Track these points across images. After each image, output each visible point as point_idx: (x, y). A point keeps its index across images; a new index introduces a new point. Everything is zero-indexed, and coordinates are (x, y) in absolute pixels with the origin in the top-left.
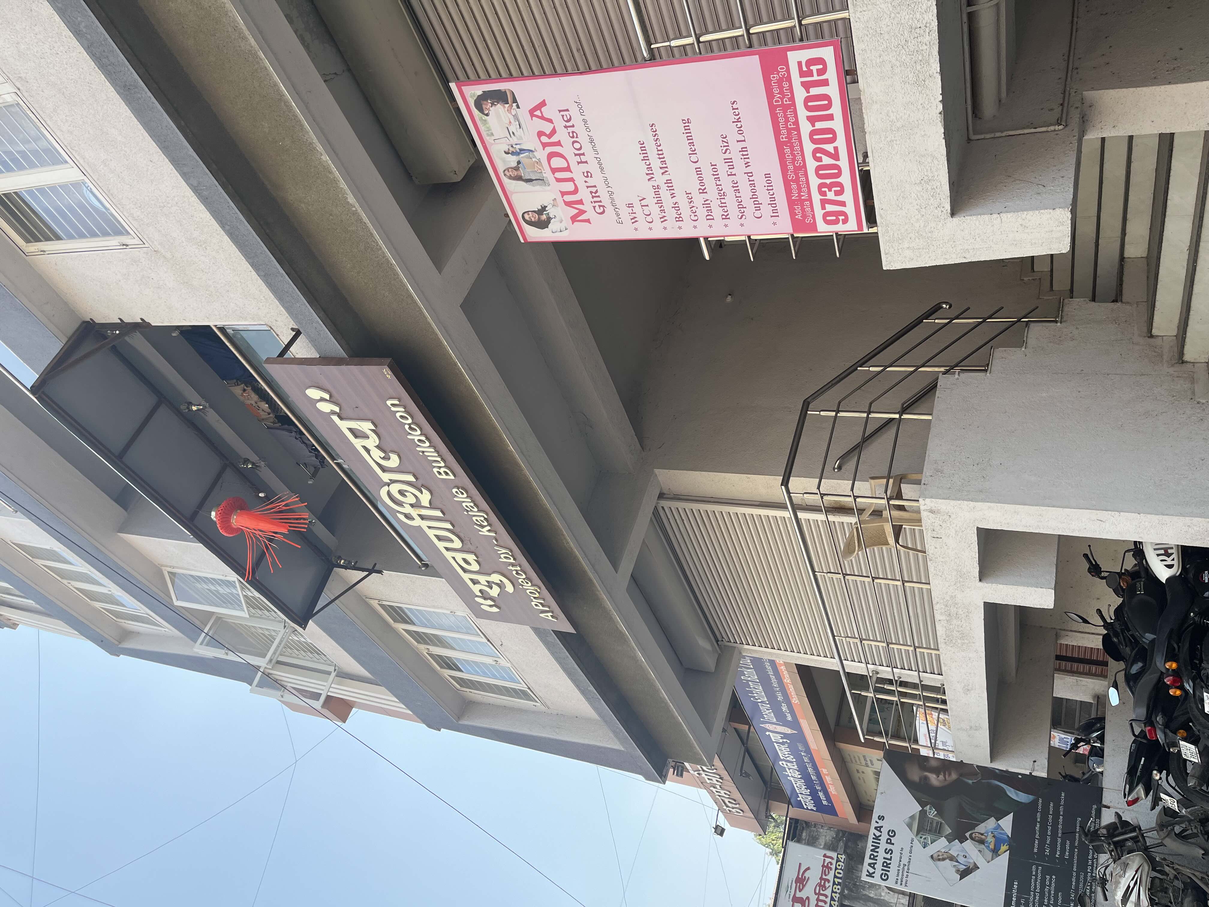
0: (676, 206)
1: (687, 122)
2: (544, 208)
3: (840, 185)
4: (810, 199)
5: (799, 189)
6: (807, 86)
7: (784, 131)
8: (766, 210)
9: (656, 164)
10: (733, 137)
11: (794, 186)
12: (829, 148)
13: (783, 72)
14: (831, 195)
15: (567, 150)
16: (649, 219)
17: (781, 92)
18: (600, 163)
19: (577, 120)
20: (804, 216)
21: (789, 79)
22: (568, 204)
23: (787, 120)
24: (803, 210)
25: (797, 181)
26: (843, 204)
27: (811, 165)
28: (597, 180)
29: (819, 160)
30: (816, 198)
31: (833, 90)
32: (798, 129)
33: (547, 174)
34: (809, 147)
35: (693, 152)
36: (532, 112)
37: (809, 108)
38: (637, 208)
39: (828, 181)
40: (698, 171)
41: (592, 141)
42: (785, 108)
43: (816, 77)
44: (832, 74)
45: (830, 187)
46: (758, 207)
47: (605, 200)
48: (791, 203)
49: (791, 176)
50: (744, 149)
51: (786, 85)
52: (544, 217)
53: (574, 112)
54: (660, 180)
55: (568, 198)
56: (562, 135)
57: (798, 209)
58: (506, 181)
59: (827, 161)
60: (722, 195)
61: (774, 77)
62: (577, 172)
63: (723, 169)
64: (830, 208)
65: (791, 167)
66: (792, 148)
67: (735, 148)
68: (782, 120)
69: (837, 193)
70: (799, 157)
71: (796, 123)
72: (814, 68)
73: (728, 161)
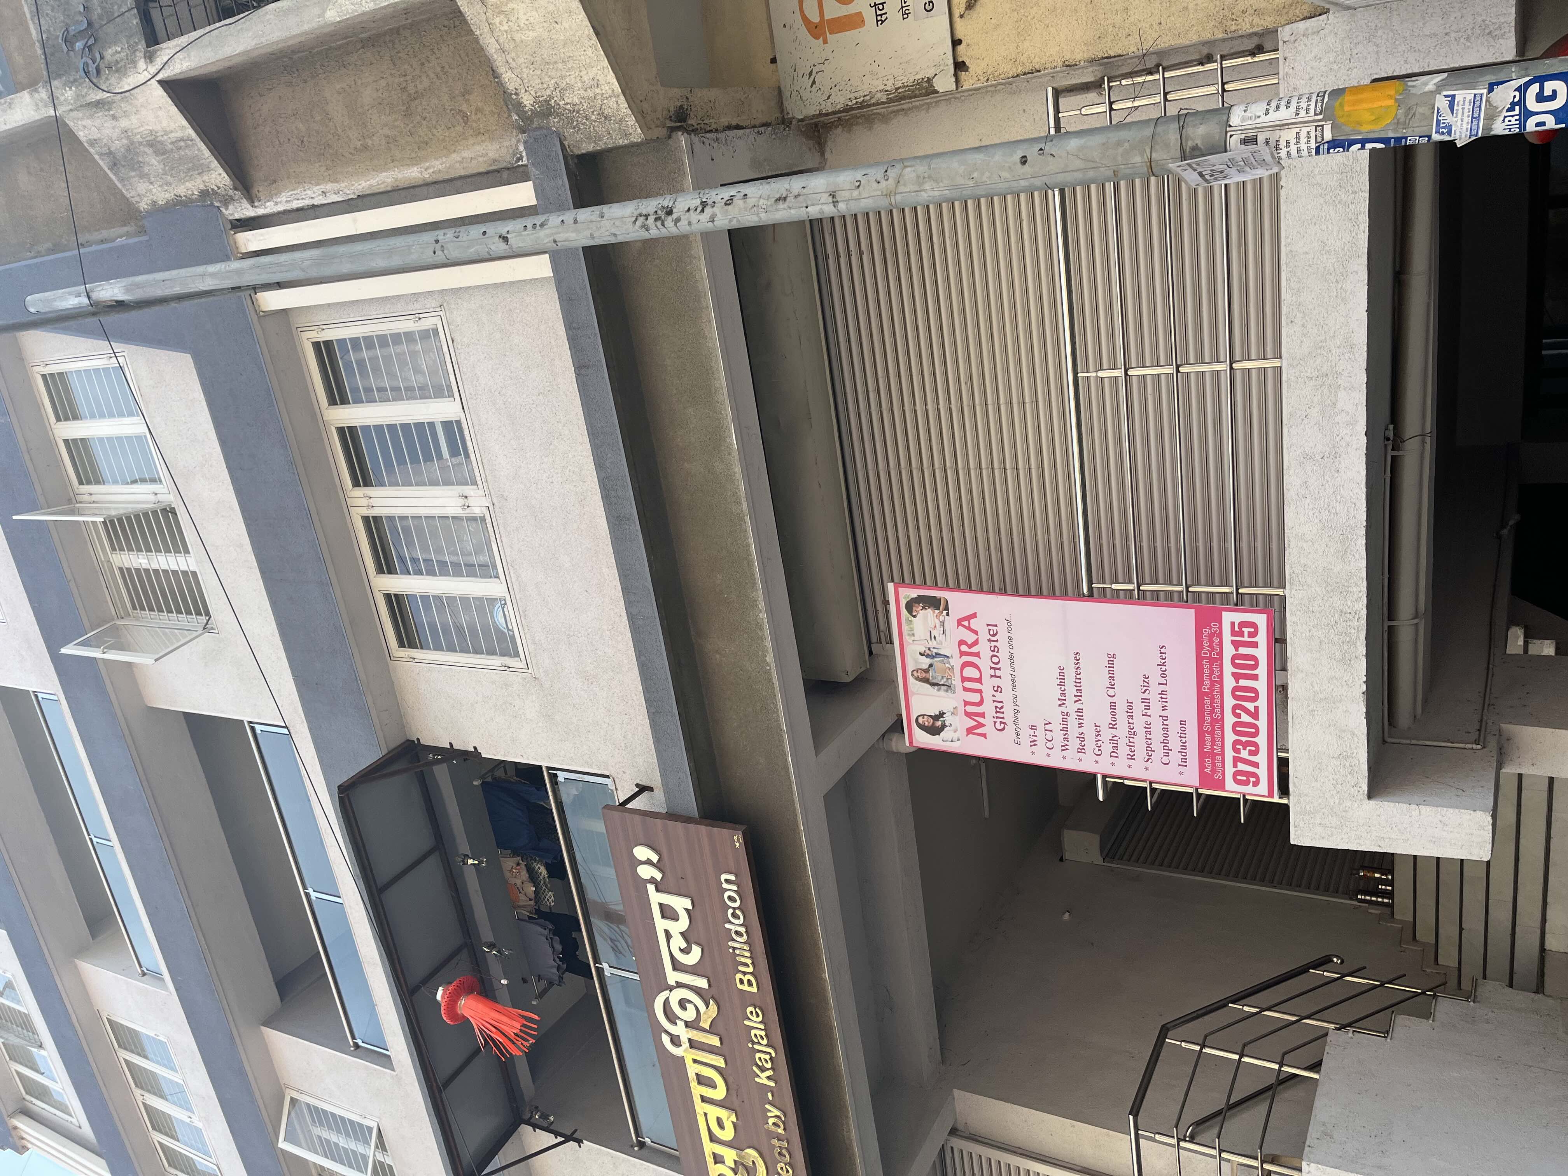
0: (1081, 737)
1: (1112, 657)
2: (942, 714)
3: (1256, 745)
4: (1222, 754)
5: (1213, 744)
6: (1236, 645)
7: (1207, 683)
8: (1175, 757)
9: (1071, 690)
10: (1155, 678)
11: (1208, 738)
12: (1250, 706)
13: (1215, 627)
14: (1244, 754)
15: (984, 663)
16: (1049, 745)
17: (1211, 646)
18: (1013, 681)
19: (1002, 636)
20: (1214, 771)
21: (1220, 635)
22: (968, 714)
23: (1212, 673)
24: (1214, 764)
25: (1212, 733)
26: (1256, 765)
27: (1229, 720)
28: (1006, 696)
29: (1239, 716)
30: (1229, 754)
31: (1261, 653)
32: (1221, 683)
33: (956, 681)
34: (1229, 702)
35: (1112, 686)
36: (960, 622)
37: (1234, 665)
38: (1040, 732)
39: (1244, 739)
40: (1113, 705)
41: (1011, 658)
42: (1212, 661)
43: (1246, 639)
44: (1262, 638)
45: (1245, 745)
46: (1167, 752)
47: (1009, 717)
48: (1202, 755)
49: (1207, 727)
50: (1163, 693)
51: (1216, 640)
52: (939, 723)
53: (1002, 629)
54: (1071, 707)
55: (970, 709)
56: (983, 648)
57: (1208, 762)
58: (911, 680)
59: (1245, 718)
60: (1132, 734)
61: (1206, 631)
62: (987, 687)
63: (1139, 707)
64: (1241, 767)
65: (1208, 718)
66: (1212, 700)
67: (1155, 690)
68: (1207, 672)
69: (1251, 753)
70: (1218, 710)
71: (1221, 677)
72: (1246, 630)
73: (1146, 701)
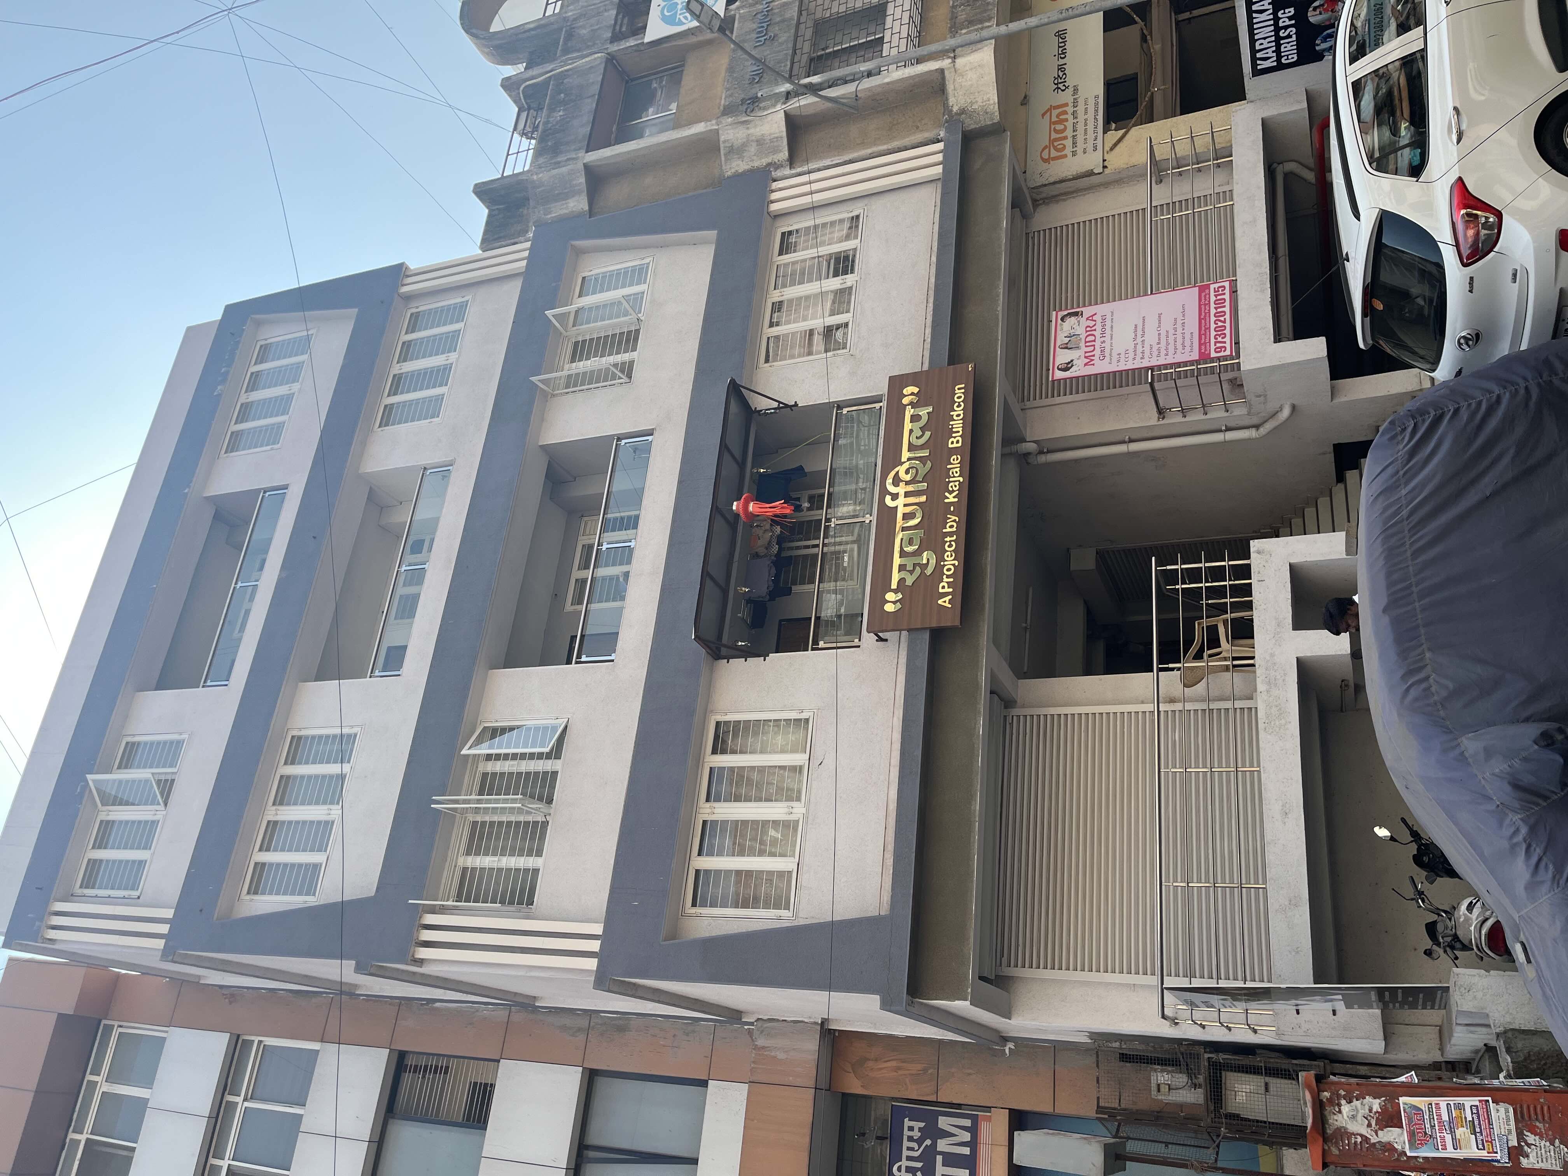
0: (1143, 353)
1: (1160, 315)
2: (1072, 361)
3: (1225, 334)
4: (1210, 342)
5: (1205, 338)
6: (1216, 296)
7: (1203, 314)
8: (1188, 349)
9: (1140, 332)
10: (1180, 317)
11: (1203, 336)
12: (1222, 319)
13: (1207, 291)
14: (1220, 339)
15: (1097, 334)
16: (1127, 360)
17: (1205, 299)
18: (1112, 337)
19: (1108, 323)
20: (1206, 350)
21: (1209, 294)
22: (1086, 357)
23: (1205, 309)
24: (1205, 347)
25: (1205, 335)
26: (1225, 342)
27: (1213, 326)
28: (1107, 345)
29: (1217, 324)
30: (1213, 341)
31: (1227, 297)
32: (1209, 313)
33: (1082, 344)
34: (1213, 319)
35: (1159, 327)
36: (1087, 319)
37: (1215, 304)
38: (1122, 356)
39: (1219, 333)
40: (1159, 334)
41: (1112, 327)
42: (1205, 305)
43: (1220, 292)
44: (1227, 291)
45: (1219, 335)
46: (1184, 347)
47: (1107, 354)
48: (1200, 344)
49: (1203, 332)
50: (1183, 330)
51: (1207, 296)
52: (1070, 365)
53: (1109, 318)
54: (1139, 340)
55: (1087, 355)
56: (1098, 327)
57: (1203, 347)
58: (1058, 349)
59: (1220, 324)
60: (1168, 344)
61: (1203, 294)
62: (1097, 344)
63: (1171, 332)
64: (1218, 345)
65: (1203, 328)
66: (1205, 321)
67: (1179, 322)
68: (1203, 309)
69: (1223, 338)
70: (1208, 324)
71: (1209, 310)
72: (1220, 289)
73: (1175, 329)
